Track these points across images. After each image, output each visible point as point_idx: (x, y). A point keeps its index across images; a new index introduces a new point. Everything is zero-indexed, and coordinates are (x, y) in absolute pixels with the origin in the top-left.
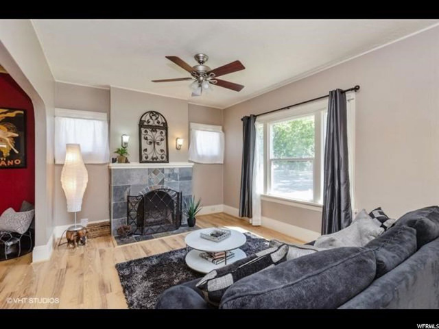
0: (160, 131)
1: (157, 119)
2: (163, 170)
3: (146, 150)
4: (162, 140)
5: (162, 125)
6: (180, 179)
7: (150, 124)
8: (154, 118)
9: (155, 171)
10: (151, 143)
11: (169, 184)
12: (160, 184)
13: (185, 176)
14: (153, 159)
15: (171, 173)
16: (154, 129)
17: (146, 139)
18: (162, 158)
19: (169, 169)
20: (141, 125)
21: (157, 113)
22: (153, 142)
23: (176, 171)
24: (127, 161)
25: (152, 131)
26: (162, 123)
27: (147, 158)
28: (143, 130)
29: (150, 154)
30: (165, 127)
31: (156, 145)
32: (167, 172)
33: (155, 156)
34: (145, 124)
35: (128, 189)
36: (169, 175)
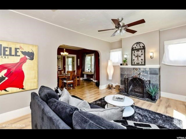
0: (141, 50)
1: (139, 45)
2: (140, 69)
3: (134, 60)
4: (142, 54)
5: (142, 48)
6: (150, 74)
7: (136, 48)
8: (138, 45)
9: (136, 69)
10: (136, 56)
11: (143, 76)
12: (138, 75)
13: (153, 72)
14: (137, 63)
15: (144, 70)
16: (138, 50)
17: (134, 55)
18: (142, 63)
19: (143, 68)
20: (133, 49)
21: (140, 43)
22: (137, 56)
23: (147, 70)
24: (127, 65)
25: (137, 51)
26: (143, 46)
27: (134, 63)
28: (133, 52)
29: (136, 61)
30: (144, 48)
31: (139, 57)
32: (142, 70)
33: (138, 62)
34: (134, 49)
35: (125, 75)
36: (143, 71)
